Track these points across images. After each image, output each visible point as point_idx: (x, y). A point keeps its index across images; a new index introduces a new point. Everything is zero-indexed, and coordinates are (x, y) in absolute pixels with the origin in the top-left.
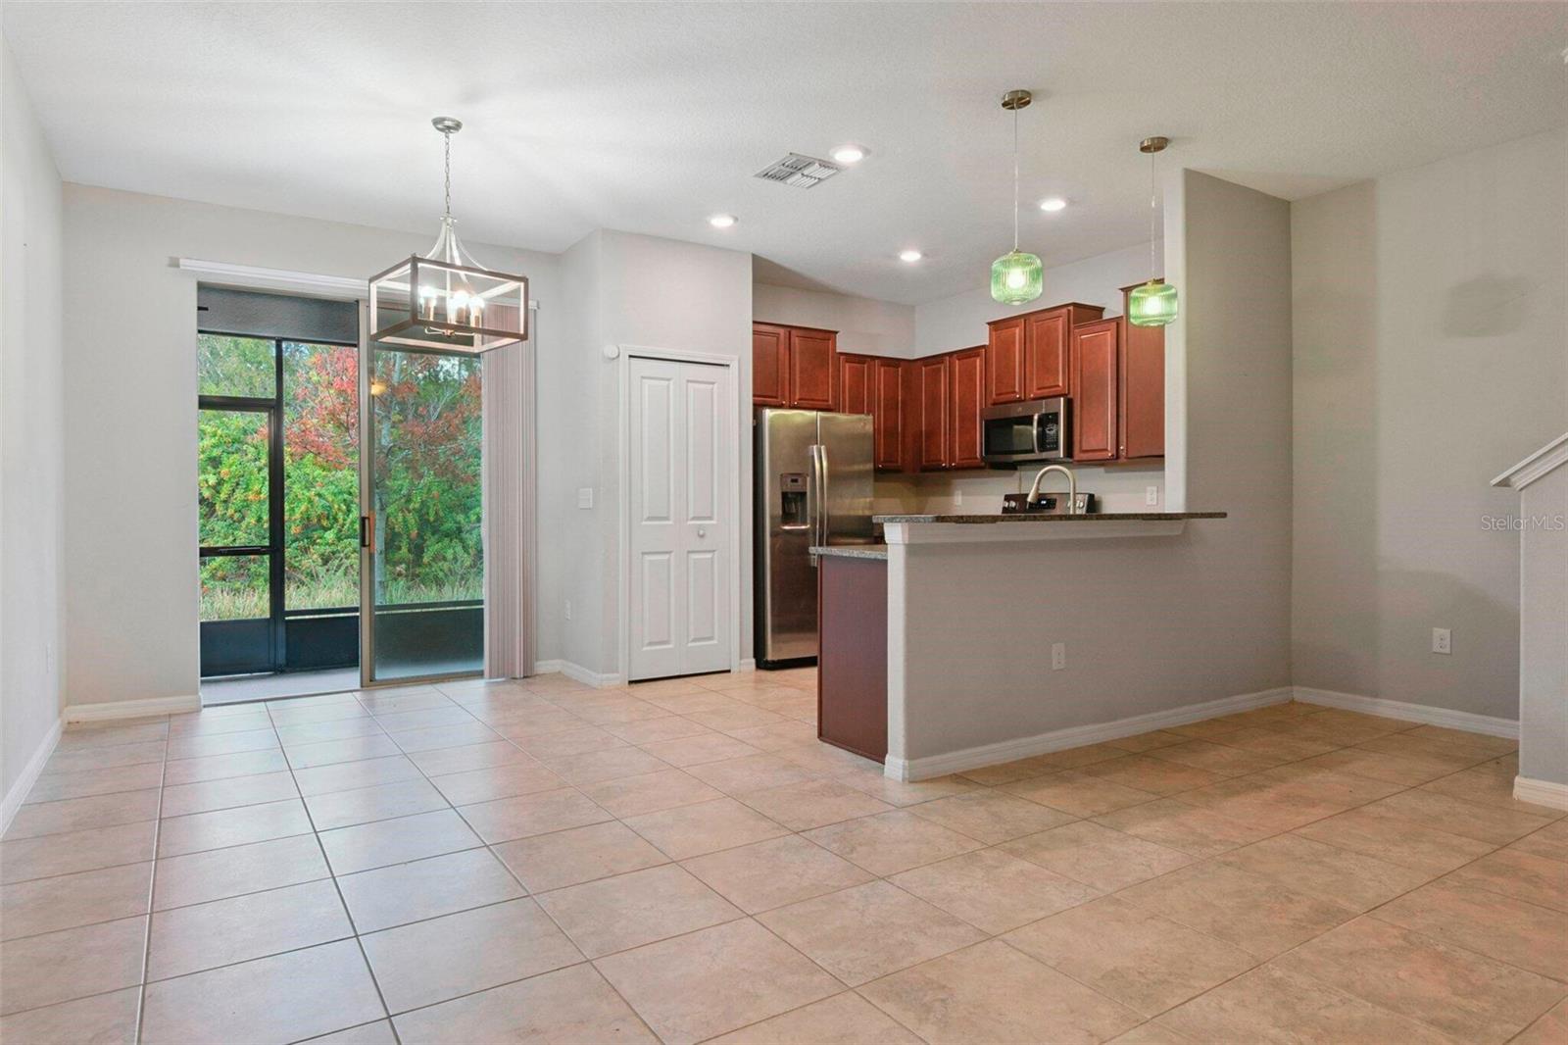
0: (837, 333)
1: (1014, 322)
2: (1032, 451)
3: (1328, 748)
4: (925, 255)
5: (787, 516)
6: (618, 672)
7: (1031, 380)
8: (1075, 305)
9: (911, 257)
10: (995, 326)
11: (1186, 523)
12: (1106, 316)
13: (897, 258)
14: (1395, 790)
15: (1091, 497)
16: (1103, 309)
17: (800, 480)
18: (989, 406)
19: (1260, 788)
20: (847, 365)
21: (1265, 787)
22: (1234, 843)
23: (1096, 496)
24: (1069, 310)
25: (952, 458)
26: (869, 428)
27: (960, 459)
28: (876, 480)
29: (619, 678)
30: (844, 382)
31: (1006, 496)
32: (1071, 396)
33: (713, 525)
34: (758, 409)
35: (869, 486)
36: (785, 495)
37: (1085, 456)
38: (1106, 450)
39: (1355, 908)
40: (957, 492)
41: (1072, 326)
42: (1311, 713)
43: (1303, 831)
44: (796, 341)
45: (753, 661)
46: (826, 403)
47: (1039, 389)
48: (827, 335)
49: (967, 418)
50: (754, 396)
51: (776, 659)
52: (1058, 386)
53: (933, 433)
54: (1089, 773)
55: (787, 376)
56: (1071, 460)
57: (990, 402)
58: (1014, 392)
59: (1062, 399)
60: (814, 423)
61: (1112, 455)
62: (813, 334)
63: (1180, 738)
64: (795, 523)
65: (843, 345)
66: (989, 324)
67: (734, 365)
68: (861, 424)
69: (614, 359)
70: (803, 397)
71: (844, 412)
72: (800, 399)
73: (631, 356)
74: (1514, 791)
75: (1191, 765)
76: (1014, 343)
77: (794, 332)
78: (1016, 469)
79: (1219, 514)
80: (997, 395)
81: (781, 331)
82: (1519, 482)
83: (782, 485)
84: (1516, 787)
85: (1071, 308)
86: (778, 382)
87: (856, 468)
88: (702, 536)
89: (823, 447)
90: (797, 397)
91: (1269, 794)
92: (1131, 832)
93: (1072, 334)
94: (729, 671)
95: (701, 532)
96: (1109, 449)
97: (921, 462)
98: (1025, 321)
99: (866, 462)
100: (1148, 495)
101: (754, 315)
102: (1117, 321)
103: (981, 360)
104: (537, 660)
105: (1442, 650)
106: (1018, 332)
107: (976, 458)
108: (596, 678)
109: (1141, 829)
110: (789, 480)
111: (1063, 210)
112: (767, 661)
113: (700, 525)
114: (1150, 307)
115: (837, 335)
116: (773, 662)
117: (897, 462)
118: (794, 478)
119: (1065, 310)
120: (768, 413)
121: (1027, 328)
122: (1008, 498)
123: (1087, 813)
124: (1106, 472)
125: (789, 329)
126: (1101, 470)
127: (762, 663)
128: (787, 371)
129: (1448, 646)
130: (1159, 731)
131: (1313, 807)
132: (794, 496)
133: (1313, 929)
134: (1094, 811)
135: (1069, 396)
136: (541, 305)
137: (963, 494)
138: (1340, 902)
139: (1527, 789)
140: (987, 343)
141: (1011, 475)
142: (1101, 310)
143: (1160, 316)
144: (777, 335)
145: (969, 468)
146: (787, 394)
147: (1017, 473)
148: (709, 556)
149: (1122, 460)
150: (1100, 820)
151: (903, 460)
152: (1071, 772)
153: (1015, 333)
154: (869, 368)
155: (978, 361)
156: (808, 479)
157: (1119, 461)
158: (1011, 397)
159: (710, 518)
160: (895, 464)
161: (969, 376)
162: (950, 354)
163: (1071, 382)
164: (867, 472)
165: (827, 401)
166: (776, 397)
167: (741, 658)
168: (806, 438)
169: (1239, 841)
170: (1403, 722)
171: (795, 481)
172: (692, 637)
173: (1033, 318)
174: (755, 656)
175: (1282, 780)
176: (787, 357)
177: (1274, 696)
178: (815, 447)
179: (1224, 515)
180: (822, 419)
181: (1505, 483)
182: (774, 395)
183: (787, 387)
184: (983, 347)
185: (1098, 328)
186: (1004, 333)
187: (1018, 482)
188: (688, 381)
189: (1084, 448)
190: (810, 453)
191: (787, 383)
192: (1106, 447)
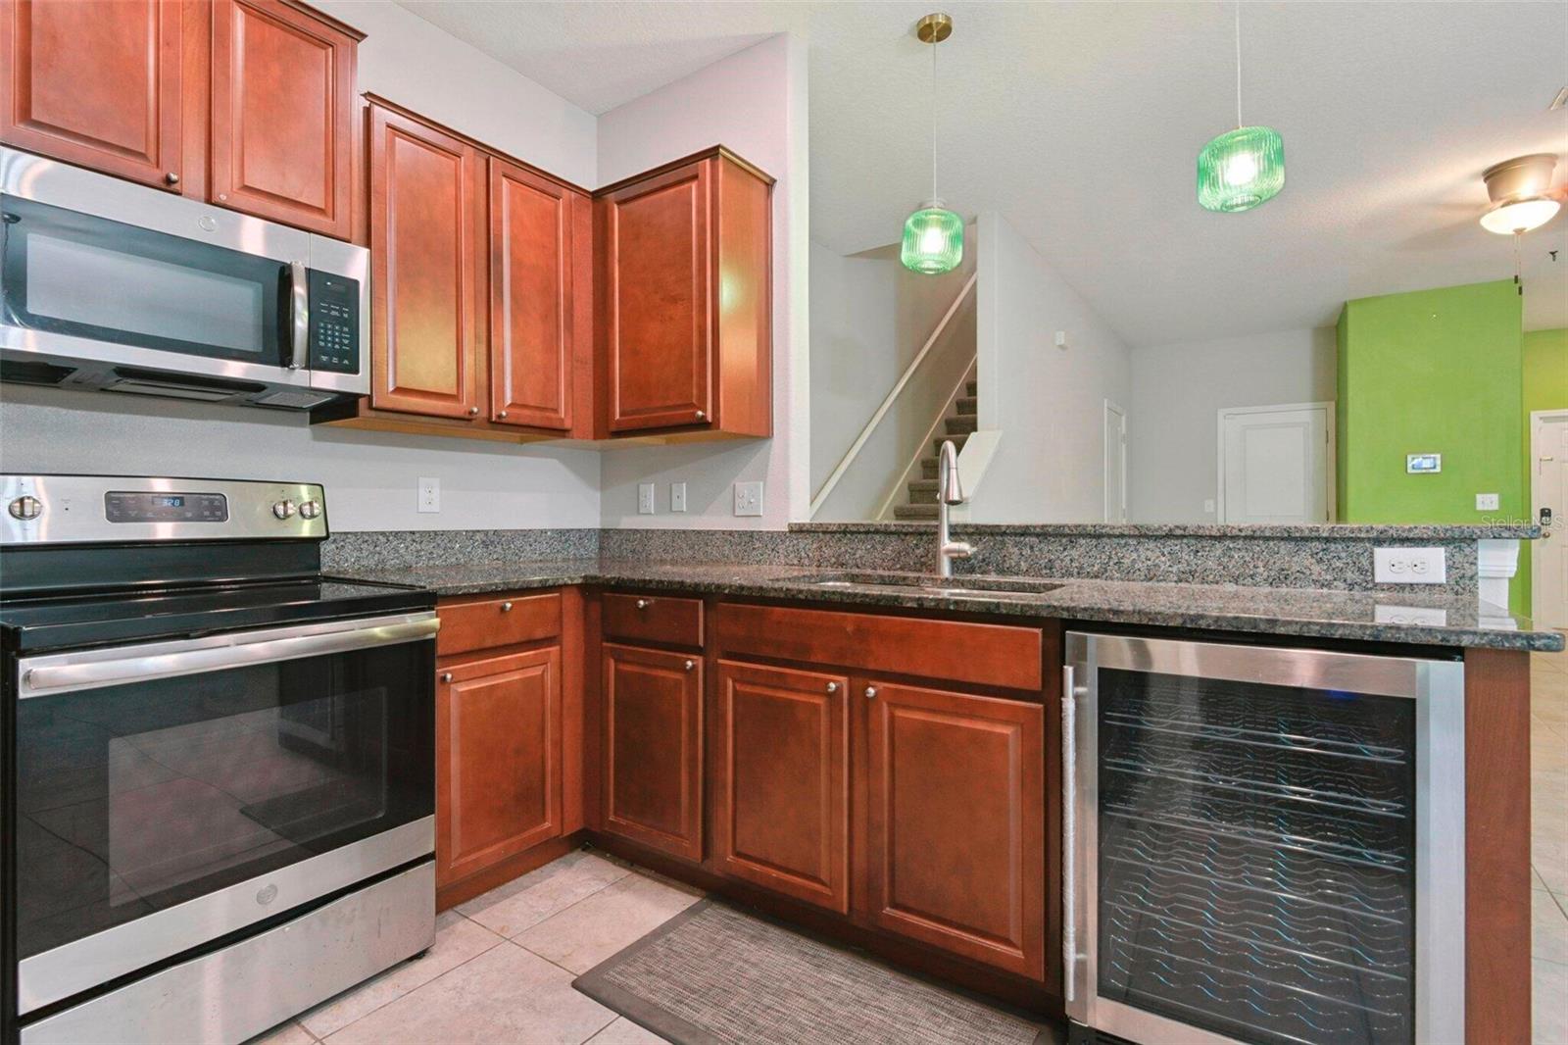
37: (403, 401)
38: (457, 399)
47: (247, 188)
52: (322, 212)
96: (467, 398)
189: (401, 383)
192: (455, 393)
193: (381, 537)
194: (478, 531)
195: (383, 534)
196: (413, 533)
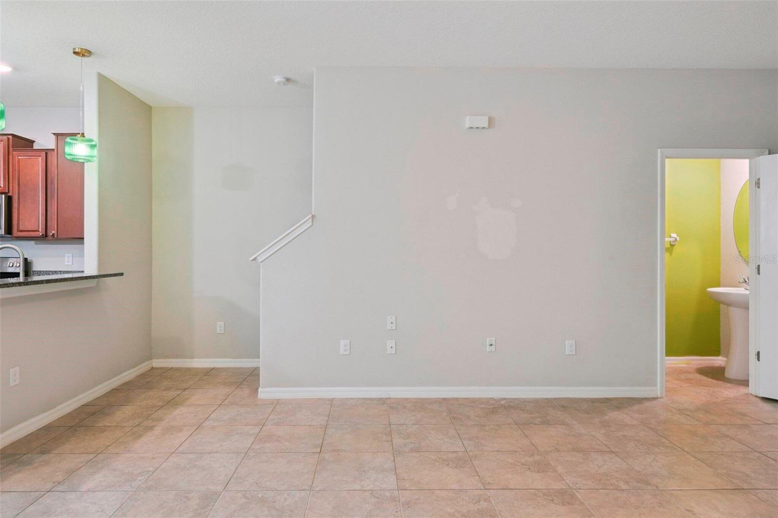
3: (178, 392)
8: (13, 135)
11: (98, 281)
12: (36, 147)
14: (214, 409)
15: (26, 260)
16: (34, 142)
19: (151, 428)
21: (155, 426)
22: (148, 471)
23: (28, 259)
24: (9, 138)
32: (10, 194)
37: (21, 234)
38: (38, 231)
39: (219, 488)
41: (11, 149)
42: (164, 373)
43: (181, 449)
54: (43, 452)
56: (11, 236)
59: (3, 196)
61: (43, 235)
63: (97, 407)
74: (259, 395)
75: (108, 425)
79: (120, 274)
82: (260, 259)
84: (259, 393)
91: (158, 430)
92: (84, 488)
93: (11, 154)
96: (40, 231)
100: (66, 259)
102: (47, 152)
105: (220, 332)
109: (90, 484)
111: (13, 72)
114: (78, 150)
119: (5, 137)
123: (49, 486)
124: (36, 244)
126: (33, 242)
129: (223, 330)
130: (83, 405)
131: (181, 432)
133: (204, 512)
134: (54, 482)
138: (211, 487)
139: (265, 393)
142: (31, 142)
143: (85, 156)
149: (50, 238)
150: (60, 488)
152: (29, 455)
163: (11, 185)
169: (151, 469)
170: (204, 368)
175: (160, 419)
177: (143, 367)
179: (122, 274)
181: (255, 259)
185: (30, 153)
189: (21, 229)
192: (38, 229)
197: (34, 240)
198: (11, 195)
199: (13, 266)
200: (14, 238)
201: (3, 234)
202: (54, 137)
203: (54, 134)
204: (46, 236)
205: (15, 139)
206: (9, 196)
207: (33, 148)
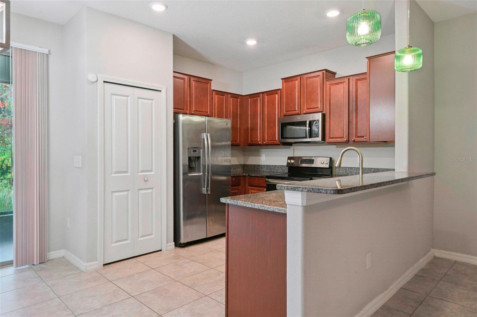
0: (212, 80)
1: (294, 79)
2: (306, 137)
4: (258, 42)
5: (191, 169)
6: (96, 261)
7: (304, 105)
8: (326, 70)
9: (251, 43)
10: (286, 80)
13: (244, 44)
15: (331, 159)
16: (336, 73)
17: (197, 150)
18: (283, 117)
20: (216, 96)
23: (333, 158)
24: (323, 73)
25: (264, 140)
26: (229, 125)
27: (267, 141)
28: (232, 149)
29: (97, 264)
30: (215, 104)
31: (288, 157)
33: (153, 174)
34: (176, 115)
35: (229, 152)
36: (190, 158)
37: (331, 140)
38: (342, 138)
40: (262, 155)
41: (325, 80)
44: (193, 83)
45: (174, 243)
46: (207, 113)
47: (307, 109)
48: (207, 81)
49: (271, 122)
50: (174, 108)
51: (185, 242)
52: (318, 108)
53: (254, 129)
55: (189, 99)
56: (325, 142)
57: (283, 114)
58: (296, 110)
59: (320, 114)
60: (203, 123)
61: (347, 140)
62: (201, 80)
64: (195, 172)
65: (215, 86)
66: (282, 79)
67: (164, 91)
68: (225, 123)
69: (94, 82)
70: (197, 110)
71: (215, 117)
72: (195, 111)
73: (105, 82)
76: (295, 88)
77: (192, 79)
78: (292, 145)
80: (286, 111)
81: (186, 77)
83: (188, 153)
85: (324, 72)
86: (184, 102)
87: (223, 143)
88: (146, 181)
89: (208, 134)
90: (194, 110)
93: (325, 83)
94: (161, 250)
95: (146, 179)
96: (345, 137)
97: (248, 141)
98: (300, 77)
99: (227, 141)
101: (174, 68)
102: (349, 78)
103: (278, 95)
104: (49, 252)
106: (297, 83)
107: (276, 140)
108: (83, 265)
110: (192, 150)
111: (339, 16)
112: (181, 244)
113: (145, 175)
115: (212, 81)
116: (184, 244)
117: (238, 141)
118: (195, 149)
119: (321, 73)
120: (181, 117)
121: (302, 81)
122: (290, 158)
125: (190, 77)
127: (178, 244)
128: (189, 97)
130: (401, 288)
132: (194, 158)
135: (323, 113)
136: (51, 52)
137: (266, 156)
140: (281, 88)
141: (290, 148)
142: (334, 74)
144: (184, 79)
145: (271, 145)
146: (189, 108)
147: (292, 147)
148: (150, 191)
151: (240, 141)
153: (295, 83)
154: (226, 98)
155: (277, 96)
156: (201, 150)
157: (350, 143)
158: (294, 112)
159: (151, 171)
160: (237, 142)
161: (272, 103)
162: (263, 93)
163: (324, 106)
164: (228, 145)
165: (207, 112)
166: (183, 109)
167: (167, 243)
168: (200, 129)
171: (195, 151)
172: (141, 235)
173: (305, 76)
174: (174, 241)
176: (189, 90)
178: (205, 134)
180: (208, 121)
182: (183, 108)
183: (189, 104)
184: (279, 89)
185: (339, 81)
186: (290, 84)
187: (292, 151)
188: (139, 98)
189: (331, 137)
190: (202, 138)
191: (189, 102)
192: (343, 136)
193: (347, 168)
194: (372, 168)
195: (348, 167)
196: (355, 168)
197: (335, 144)
198: (324, 113)
199: (323, 163)
200: (327, 143)
201: (321, 140)
202: (367, 60)
203: (367, 58)
204: (349, 141)
205: (327, 72)
206: (324, 114)
207: (335, 77)
